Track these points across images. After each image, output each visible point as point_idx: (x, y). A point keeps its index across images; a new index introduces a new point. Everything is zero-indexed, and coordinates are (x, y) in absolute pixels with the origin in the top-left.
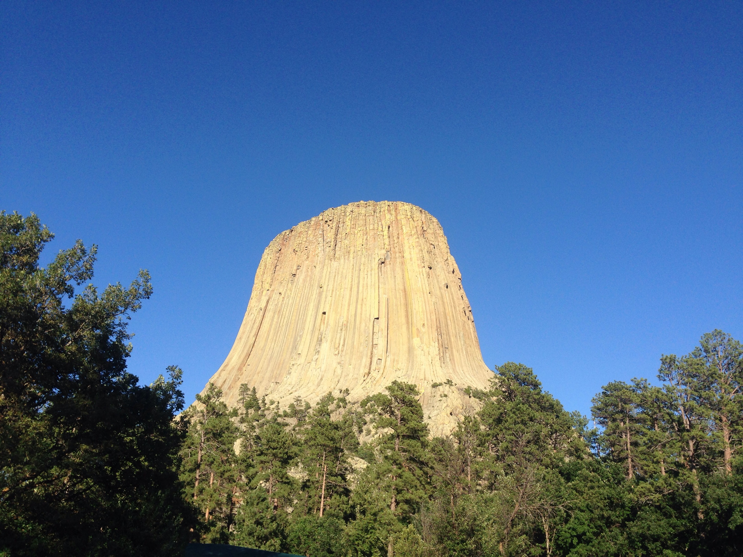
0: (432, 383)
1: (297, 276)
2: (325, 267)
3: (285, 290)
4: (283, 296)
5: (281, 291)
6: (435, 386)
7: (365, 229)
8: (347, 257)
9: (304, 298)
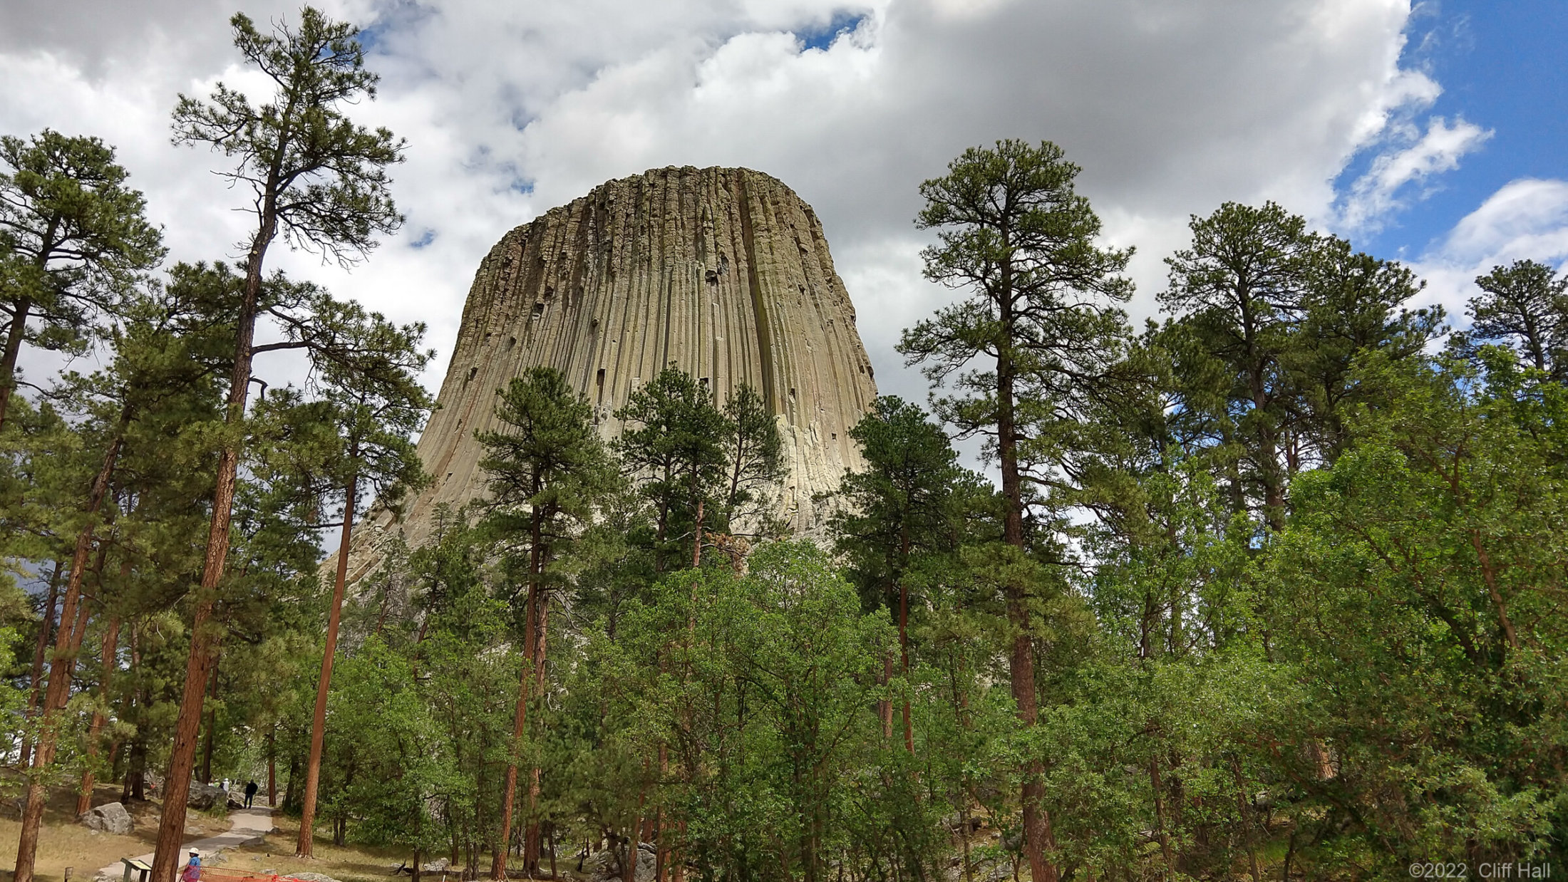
0: (812, 494)
1: (546, 308)
2: (603, 289)
3: (522, 335)
4: (518, 344)
5: (515, 334)
6: (816, 498)
7: (679, 218)
8: (645, 267)
9: (561, 346)
